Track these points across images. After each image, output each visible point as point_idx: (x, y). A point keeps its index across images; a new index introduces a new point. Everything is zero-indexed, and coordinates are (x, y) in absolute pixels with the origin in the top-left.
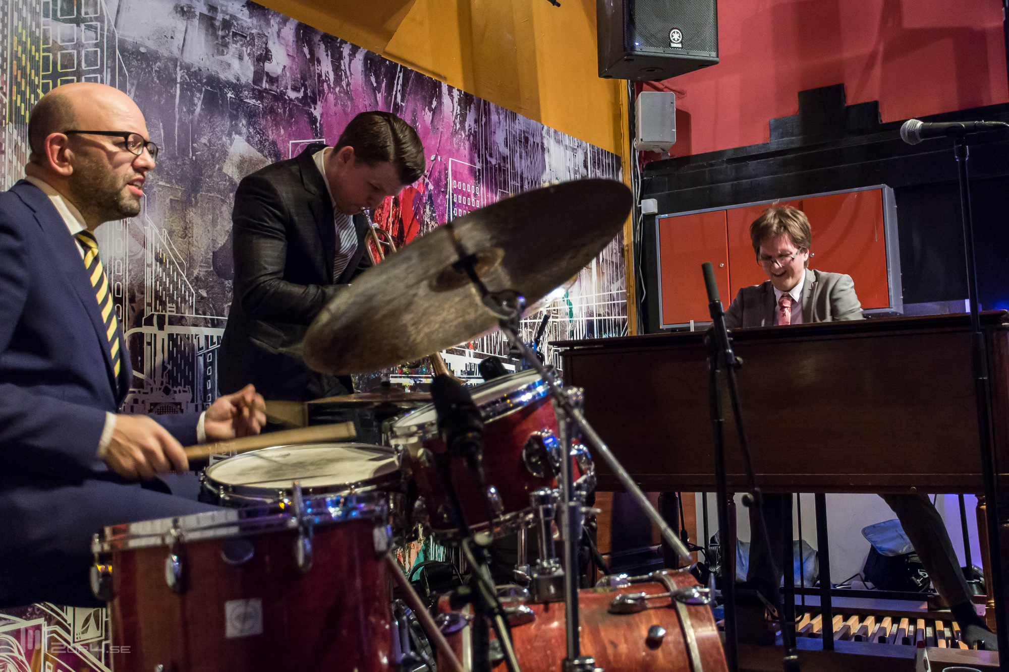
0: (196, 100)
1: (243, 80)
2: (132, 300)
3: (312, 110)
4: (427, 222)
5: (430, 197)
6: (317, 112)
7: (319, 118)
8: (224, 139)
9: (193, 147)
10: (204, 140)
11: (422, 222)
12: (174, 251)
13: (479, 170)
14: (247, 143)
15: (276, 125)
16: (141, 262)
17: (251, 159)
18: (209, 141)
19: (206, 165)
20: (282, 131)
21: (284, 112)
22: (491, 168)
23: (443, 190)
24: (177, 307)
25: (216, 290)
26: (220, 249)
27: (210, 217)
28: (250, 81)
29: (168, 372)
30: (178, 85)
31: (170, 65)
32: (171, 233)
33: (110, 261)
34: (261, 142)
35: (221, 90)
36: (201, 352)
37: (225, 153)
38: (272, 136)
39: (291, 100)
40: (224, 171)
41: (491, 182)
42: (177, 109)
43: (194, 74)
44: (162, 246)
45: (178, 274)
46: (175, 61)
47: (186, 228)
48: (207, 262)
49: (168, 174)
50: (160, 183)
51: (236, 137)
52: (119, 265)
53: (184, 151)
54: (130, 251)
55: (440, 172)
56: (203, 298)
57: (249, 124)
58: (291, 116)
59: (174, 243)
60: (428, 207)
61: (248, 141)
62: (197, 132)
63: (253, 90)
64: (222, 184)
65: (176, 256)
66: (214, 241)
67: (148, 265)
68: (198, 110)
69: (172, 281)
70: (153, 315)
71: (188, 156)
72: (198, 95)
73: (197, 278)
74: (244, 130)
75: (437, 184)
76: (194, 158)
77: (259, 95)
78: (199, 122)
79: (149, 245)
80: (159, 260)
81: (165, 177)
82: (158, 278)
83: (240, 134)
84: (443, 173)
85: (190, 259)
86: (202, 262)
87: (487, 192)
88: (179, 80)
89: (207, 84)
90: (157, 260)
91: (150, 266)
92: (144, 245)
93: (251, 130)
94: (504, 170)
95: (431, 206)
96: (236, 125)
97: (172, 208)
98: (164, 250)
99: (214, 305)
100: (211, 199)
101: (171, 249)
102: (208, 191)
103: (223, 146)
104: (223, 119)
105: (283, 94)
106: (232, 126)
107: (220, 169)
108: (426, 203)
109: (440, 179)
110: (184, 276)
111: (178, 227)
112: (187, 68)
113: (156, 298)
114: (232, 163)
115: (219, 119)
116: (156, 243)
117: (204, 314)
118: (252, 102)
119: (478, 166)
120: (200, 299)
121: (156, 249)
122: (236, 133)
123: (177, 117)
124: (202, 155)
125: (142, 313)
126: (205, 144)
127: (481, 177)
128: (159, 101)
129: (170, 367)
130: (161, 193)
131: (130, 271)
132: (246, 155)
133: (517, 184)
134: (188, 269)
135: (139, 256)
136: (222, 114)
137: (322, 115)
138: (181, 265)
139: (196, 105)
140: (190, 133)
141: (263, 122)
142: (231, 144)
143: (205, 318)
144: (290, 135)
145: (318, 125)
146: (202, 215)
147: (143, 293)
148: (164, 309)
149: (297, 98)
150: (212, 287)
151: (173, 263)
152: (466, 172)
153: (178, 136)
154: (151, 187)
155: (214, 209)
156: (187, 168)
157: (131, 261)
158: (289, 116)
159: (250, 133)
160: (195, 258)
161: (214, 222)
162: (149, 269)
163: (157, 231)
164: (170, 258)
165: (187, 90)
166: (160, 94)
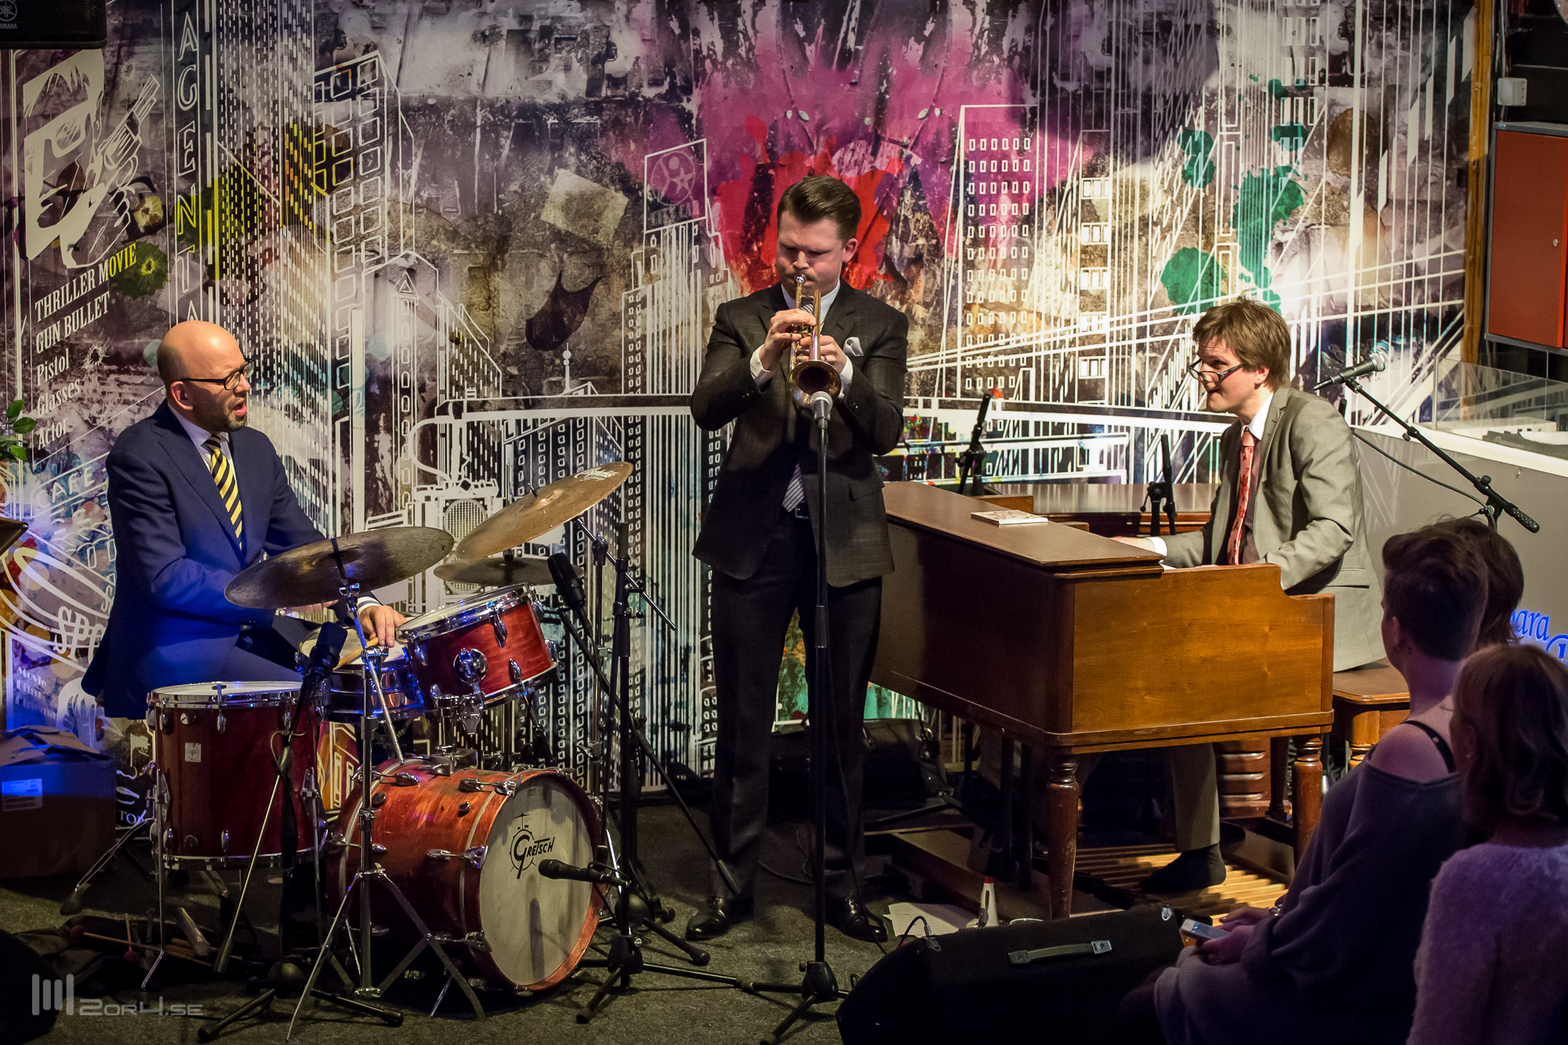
0: (502, 141)
1: (571, 96)
2: (422, 389)
3: (684, 104)
4: (906, 218)
5: (915, 177)
6: (691, 105)
7: (695, 112)
8: (542, 179)
9: (498, 199)
10: (514, 187)
11: (894, 219)
12: (474, 327)
13: (1033, 110)
14: (576, 176)
15: (622, 141)
16: (433, 347)
17: (582, 195)
18: (522, 187)
19: (516, 217)
20: (633, 146)
21: (637, 120)
22: (1065, 100)
23: (943, 159)
24: (478, 391)
25: (530, 365)
26: (537, 315)
27: (523, 279)
28: (582, 94)
29: (468, 465)
30: (478, 130)
31: (468, 108)
32: (470, 307)
33: (395, 350)
34: (598, 169)
35: (539, 118)
36: (511, 439)
37: (543, 196)
38: (615, 157)
39: (647, 100)
40: (543, 218)
41: (1064, 122)
42: (476, 159)
43: (501, 111)
44: (458, 322)
45: (480, 353)
46: (473, 102)
47: (490, 298)
48: (519, 334)
49: (466, 239)
50: (456, 252)
51: (560, 172)
52: (406, 354)
53: (486, 207)
54: (419, 336)
55: (938, 134)
56: (512, 376)
57: (580, 150)
58: (648, 120)
59: (474, 318)
60: (908, 194)
61: (578, 172)
62: (505, 178)
63: (587, 104)
64: (539, 236)
65: (476, 333)
66: (528, 307)
67: (441, 348)
68: (505, 152)
69: (471, 362)
70: (447, 403)
71: (492, 211)
72: (505, 133)
73: (504, 355)
74: (572, 160)
75: (931, 154)
76: (500, 212)
77: (596, 108)
78: (506, 167)
79: (442, 326)
80: (455, 340)
81: (462, 243)
82: (454, 361)
83: (566, 166)
84: (946, 132)
85: (496, 334)
86: (511, 333)
87: (1052, 141)
88: (479, 123)
89: (518, 117)
90: (451, 340)
91: (443, 348)
92: (436, 326)
93: (583, 157)
94: (1099, 97)
95: (915, 190)
96: (560, 156)
97: (472, 278)
98: (461, 328)
99: (527, 384)
100: (523, 257)
101: (471, 326)
102: (520, 248)
103: (541, 187)
104: (541, 153)
105: (634, 95)
106: (553, 159)
107: (537, 217)
108: (905, 188)
109: (937, 144)
110: (487, 354)
111: (478, 299)
112: (490, 105)
113: (451, 384)
114: (555, 207)
115: (536, 155)
116: (451, 321)
117: (515, 394)
118: (584, 120)
119: (1031, 102)
120: (509, 379)
121: (450, 328)
122: (560, 167)
123: (477, 168)
124: (512, 206)
125: (434, 402)
126: (515, 192)
127: (1038, 120)
128: (454, 154)
129: (469, 459)
130: (457, 264)
131: (418, 358)
132: (576, 191)
133: (1132, 112)
134: (492, 346)
135: (430, 340)
136: (539, 148)
137: (700, 107)
138: (483, 342)
139: (502, 147)
140: (495, 183)
141: (602, 142)
142: (552, 183)
143: (516, 400)
144: (645, 147)
145: (694, 122)
146: (512, 278)
147: (435, 380)
148: (462, 395)
149: (659, 96)
150: (525, 362)
151: (473, 341)
152: (1001, 119)
153: (479, 190)
154: (444, 259)
155: (527, 267)
156: (491, 227)
157: (420, 347)
158: (644, 122)
159: (581, 161)
160: (502, 330)
161: (529, 284)
162: (442, 353)
163: (452, 308)
164: (468, 336)
165: (489, 132)
166: (454, 146)
